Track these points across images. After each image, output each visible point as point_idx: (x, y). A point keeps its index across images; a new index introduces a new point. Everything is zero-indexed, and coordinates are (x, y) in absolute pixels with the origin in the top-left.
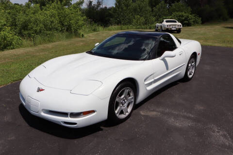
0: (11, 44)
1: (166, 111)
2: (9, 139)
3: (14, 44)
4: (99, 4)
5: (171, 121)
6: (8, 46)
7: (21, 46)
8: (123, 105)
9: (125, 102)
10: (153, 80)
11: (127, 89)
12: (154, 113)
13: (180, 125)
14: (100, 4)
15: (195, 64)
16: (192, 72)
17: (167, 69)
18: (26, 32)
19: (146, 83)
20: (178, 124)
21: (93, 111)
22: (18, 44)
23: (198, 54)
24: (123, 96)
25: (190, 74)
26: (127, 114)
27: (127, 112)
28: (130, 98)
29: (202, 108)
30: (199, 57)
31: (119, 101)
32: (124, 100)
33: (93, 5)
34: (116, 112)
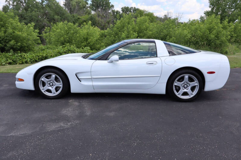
23: (205, 72)
24: (50, 79)
28: (58, 83)
34: (43, 88)
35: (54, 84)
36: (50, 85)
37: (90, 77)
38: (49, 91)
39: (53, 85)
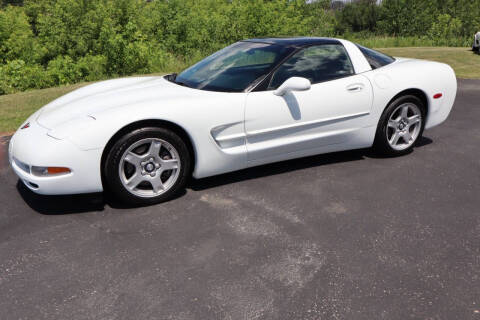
0: (145, 65)
3: (152, 65)
6: (140, 68)
7: (162, 70)
8: (149, 171)
11: (156, 142)
12: (226, 202)
16: (408, 137)
17: (296, 116)
21: (68, 170)
25: (399, 143)
26: (161, 192)
28: (167, 161)
29: (343, 211)
31: (133, 163)
32: (151, 163)
35: (157, 165)
36: (147, 171)
37: (243, 134)
38: (146, 185)
39: (154, 168)
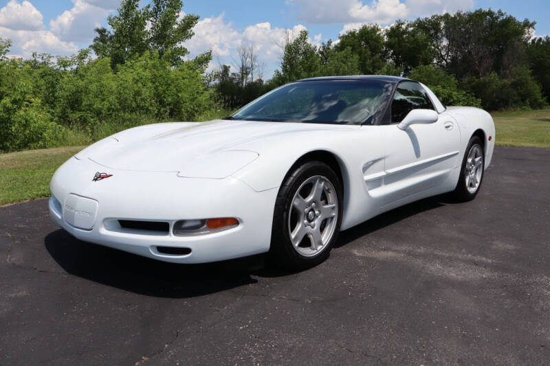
0: (40, 137)
1: (419, 250)
2: (13, 295)
3: (48, 138)
4: (245, 71)
5: (435, 268)
6: (33, 141)
7: (61, 144)
8: (310, 221)
9: (316, 216)
10: (382, 174)
11: (321, 180)
12: (390, 254)
13: (460, 277)
14: (247, 74)
15: (483, 159)
16: (474, 179)
17: (418, 154)
18: (77, 115)
19: (367, 177)
20: (453, 274)
21: (234, 222)
22: (57, 138)
23: (487, 137)
24: (310, 198)
25: (471, 185)
26: (320, 248)
27: (320, 243)
28: (326, 207)
29: (511, 247)
30: (490, 146)
31: (300, 208)
32: (312, 210)
33: (230, 75)
34: (293, 236)
35: (317, 213)
